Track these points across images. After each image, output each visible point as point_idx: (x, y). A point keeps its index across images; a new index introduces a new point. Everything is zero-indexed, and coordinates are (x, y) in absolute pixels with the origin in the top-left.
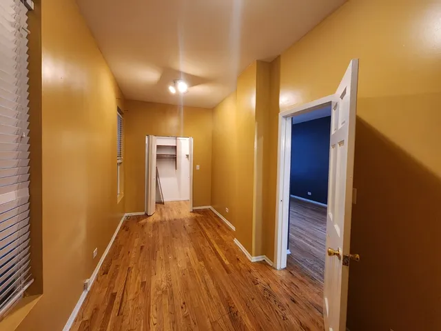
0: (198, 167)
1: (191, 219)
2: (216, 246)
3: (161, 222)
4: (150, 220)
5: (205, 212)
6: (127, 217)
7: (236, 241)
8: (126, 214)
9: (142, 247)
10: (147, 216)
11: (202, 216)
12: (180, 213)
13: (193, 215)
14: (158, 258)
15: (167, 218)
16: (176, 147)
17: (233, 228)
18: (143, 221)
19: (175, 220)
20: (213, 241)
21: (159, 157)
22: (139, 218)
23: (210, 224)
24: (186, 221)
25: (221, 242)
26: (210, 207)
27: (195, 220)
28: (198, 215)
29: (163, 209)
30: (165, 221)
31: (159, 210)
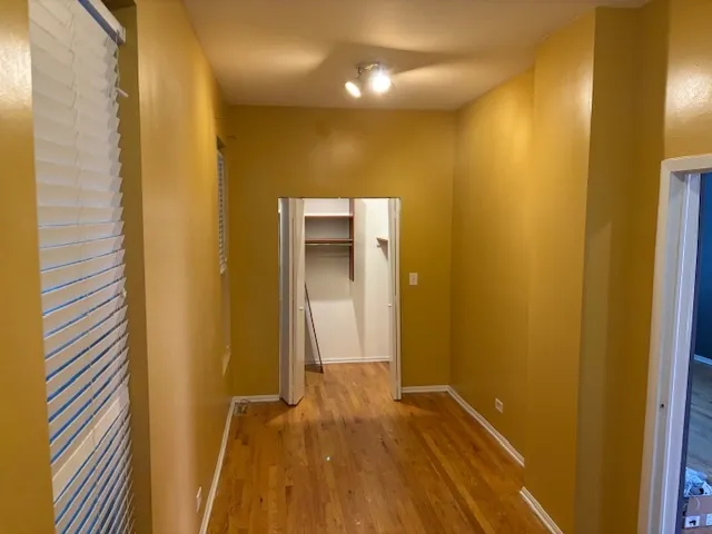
0: (414, 278)
1: (399, 422)
2: (470, 502)
3: (324, 425)
4: (296, 416)
5: (434, 402)
6: (239, 406)
7: (525, 494)
8: (237, 399)
9: (288, 490)
10: (285, 405)
11: (428, 413)
12: (367, 401)
13: (404, 410)
14: (329, 521)
15: (336, 415)
16: (351, 220)
17: (519, 459)
18: (279, 420)
19: (358, 421)
20: (462, 489)
21: (312, 248)
22: (266, 411)
23: (451, 442)
24: (387, 428)
25: (484, 493)
26: (446, 388)
27: (411, 425)
28: (417, 411)
29: (323, 388)
30: (333, 422)
31: (312, 390)
